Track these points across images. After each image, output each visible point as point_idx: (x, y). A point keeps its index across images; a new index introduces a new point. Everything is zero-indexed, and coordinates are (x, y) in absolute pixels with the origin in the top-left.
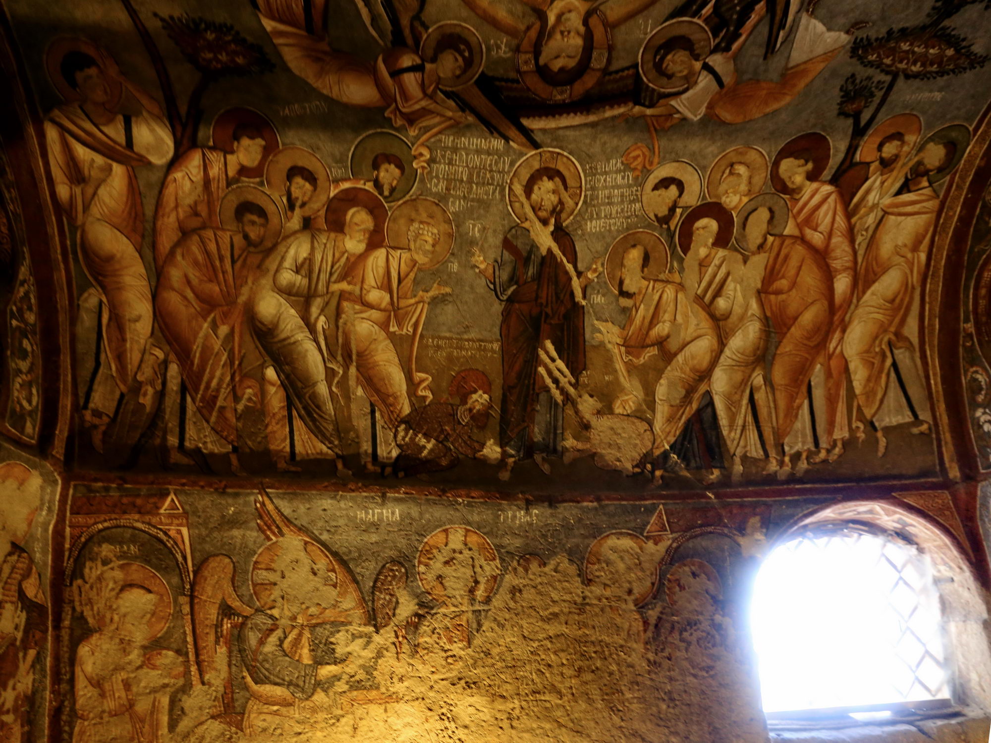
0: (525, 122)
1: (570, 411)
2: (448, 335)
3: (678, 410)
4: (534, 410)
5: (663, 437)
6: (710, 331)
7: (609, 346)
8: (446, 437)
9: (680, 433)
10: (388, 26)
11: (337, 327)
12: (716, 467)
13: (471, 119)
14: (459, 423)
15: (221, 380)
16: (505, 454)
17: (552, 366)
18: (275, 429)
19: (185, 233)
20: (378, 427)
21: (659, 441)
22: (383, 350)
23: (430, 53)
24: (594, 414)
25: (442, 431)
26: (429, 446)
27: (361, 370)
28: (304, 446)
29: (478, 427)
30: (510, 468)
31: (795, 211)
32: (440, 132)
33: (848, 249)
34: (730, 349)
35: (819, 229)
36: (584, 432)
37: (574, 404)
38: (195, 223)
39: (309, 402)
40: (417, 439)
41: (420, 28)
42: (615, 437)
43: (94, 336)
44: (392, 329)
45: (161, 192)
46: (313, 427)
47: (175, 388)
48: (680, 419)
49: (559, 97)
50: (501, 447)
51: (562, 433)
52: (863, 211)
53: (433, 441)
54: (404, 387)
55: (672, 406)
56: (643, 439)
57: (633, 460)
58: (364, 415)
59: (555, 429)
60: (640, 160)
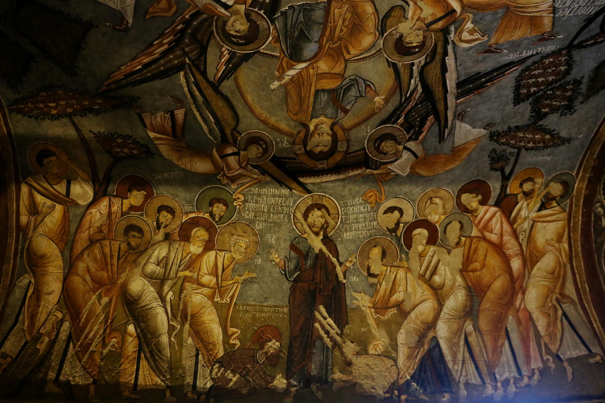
0: (302, 179)
1: (337, 353)
2: (253, 303)
3: (414, 351)
4: (311, 353)
5: (405, 370)
6: (431, 297)
7: (363, 308)
8: (247, 372)
9: (417, 367)
11: (180, 299)
12: (446, 392)
13: (268, 179)
14: (258, 363)
15: (97, 332)
16: (289, 385)
17: (324, 322)
18: (126, 367)
19: (92, 242)
20: (200, 366)
21: (402, 373)
22: (209, 313)
24: (354, 355)
25: (245, 368)
26: (235, 379)
27: (192, 326)
28: (145, 379)
29: (271, 365)
30: (293, 395)
31: (476, 222)
32: (250, 186)
33: (515, 243)
34: (447, 308)
35: (494, 232)
36: (348, 368)
37: (340, 348)
38: (99, 236)
39: (154, 348)
40: (227, 374)
41: (237, 134)
42: (370, 371)
43: (19, 303)
44: (216, 300)
45: (81, 220)
46: (154, 366)
47: (64, 338)
48: (416, 357)
50: (287, 380)
51: (332, 369)
52: (519, 221)
53: (238, 376)
54: (221, 338)
55: (410, 348)
56: (391, 372)
57: (384, 388)
58: (191, 357)
59: (327, 365)
60: (373, 197)
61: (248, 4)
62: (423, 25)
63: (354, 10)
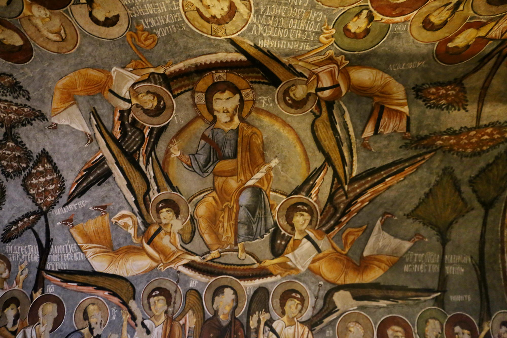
0: (243, 58)
10: (335, 112)
13: (285, 60)
23: (311, 98)
32: (309, 52)
41: (316, 111)
49: (221, 74)
60: (143, 38)
61: (292, 240)
62: (165, 229)
63: (217, 236)
